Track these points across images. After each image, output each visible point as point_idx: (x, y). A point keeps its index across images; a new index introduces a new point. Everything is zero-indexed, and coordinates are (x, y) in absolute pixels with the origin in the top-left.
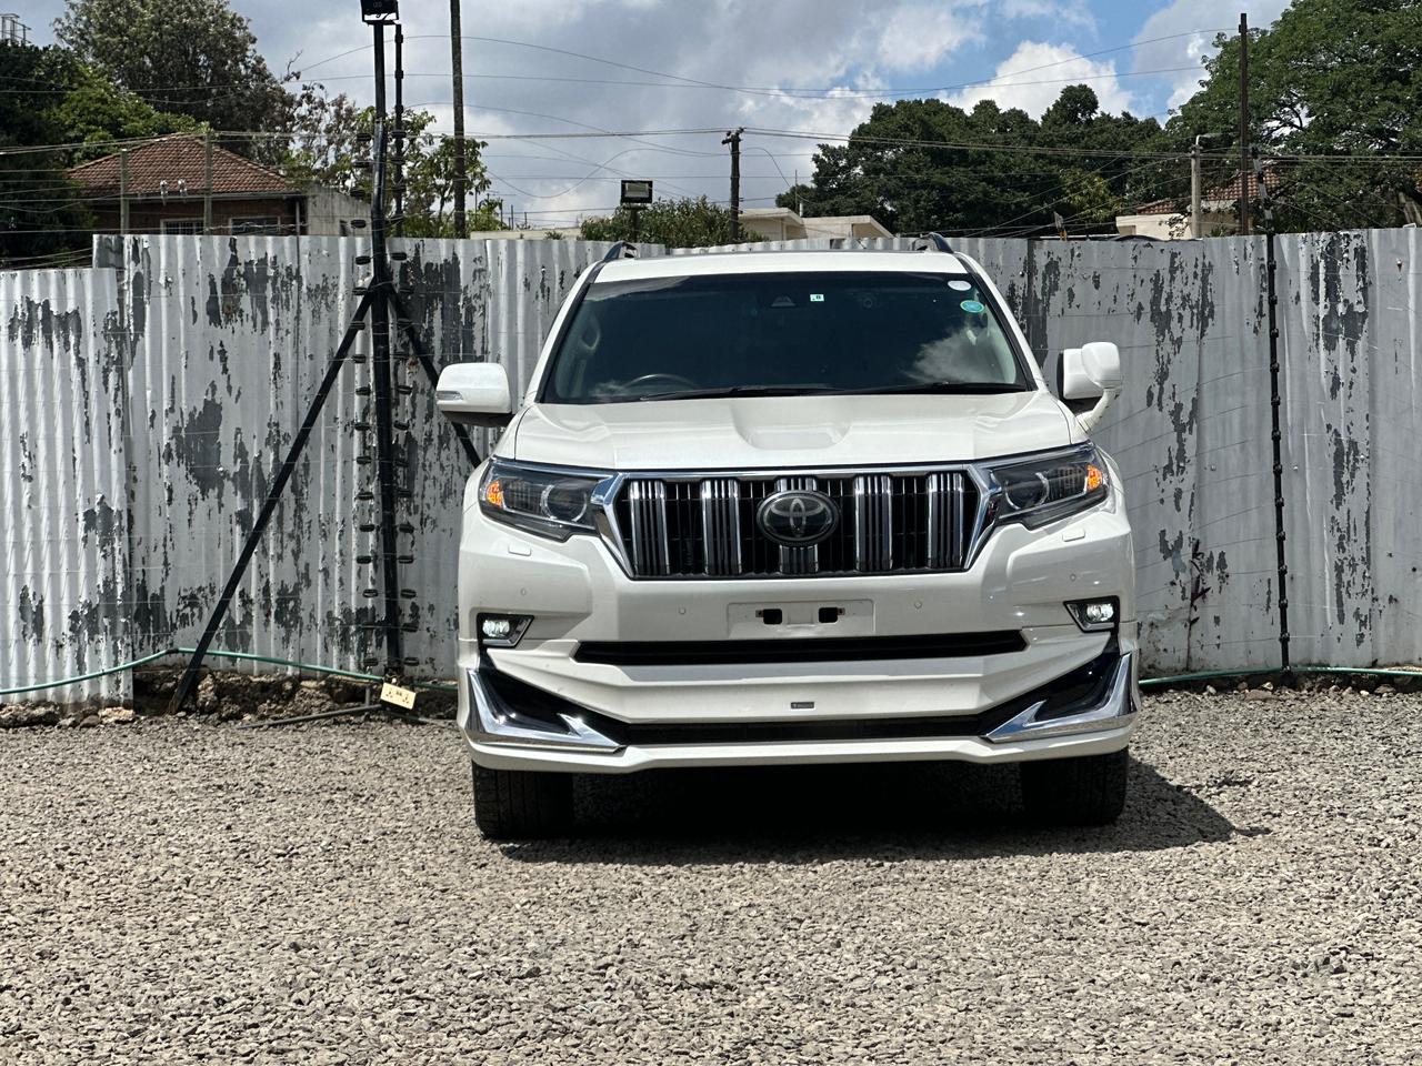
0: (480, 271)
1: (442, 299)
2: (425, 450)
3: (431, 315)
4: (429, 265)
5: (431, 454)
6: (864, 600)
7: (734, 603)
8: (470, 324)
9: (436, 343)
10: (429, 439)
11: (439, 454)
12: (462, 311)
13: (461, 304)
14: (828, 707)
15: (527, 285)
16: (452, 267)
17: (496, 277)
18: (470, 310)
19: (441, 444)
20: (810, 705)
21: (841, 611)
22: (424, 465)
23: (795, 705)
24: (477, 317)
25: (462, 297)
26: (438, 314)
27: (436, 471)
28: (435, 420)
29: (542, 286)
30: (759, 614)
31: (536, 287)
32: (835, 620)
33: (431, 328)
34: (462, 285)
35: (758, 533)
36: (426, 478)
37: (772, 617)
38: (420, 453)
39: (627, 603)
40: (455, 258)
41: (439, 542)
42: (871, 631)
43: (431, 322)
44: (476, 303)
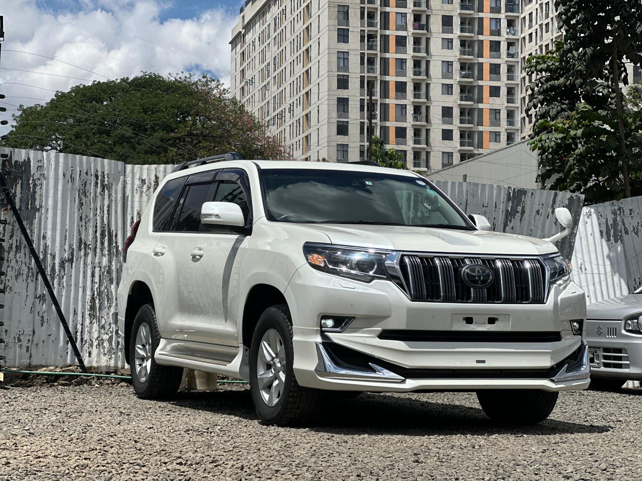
0: (40, 167)
1: (21, 179)
2: (9, 253)
3: (16, 186)
4: (16, 162)
5: (12, 255)
6: (507, 315)
7: (455, 313)
8: (35, 192)
9: (17, 200)
10: (11, 248)
11: (16, 255)
12: (31, 186)
13: (31, 182)
14: (492, 363)
15: (64, 175)
16: (27, 163)
17: (48, 171)
18: (35, 185)
19: (17, 250)
20: (484, 362)
21: (497, 319)
22: (8, 260)
23: (478, 362)
24: (38, 189)
25: (31, 179)
26: (19, 186)
27: (13, 263)
28: (14, 238)
29: (71, 176)
30: (464, 319)
31: (68, 177)
32: (494, 323)
33: (15, 192)
34: (32, 173)
35: (462, 282)
36: (8, 267)
37: (469, 320)
38: (6, 254)
39: (411, 312)
40: (29, 159)
41: (13, 299)
42: (509, 329)
43: (16, 189)
44: (38, 182)
